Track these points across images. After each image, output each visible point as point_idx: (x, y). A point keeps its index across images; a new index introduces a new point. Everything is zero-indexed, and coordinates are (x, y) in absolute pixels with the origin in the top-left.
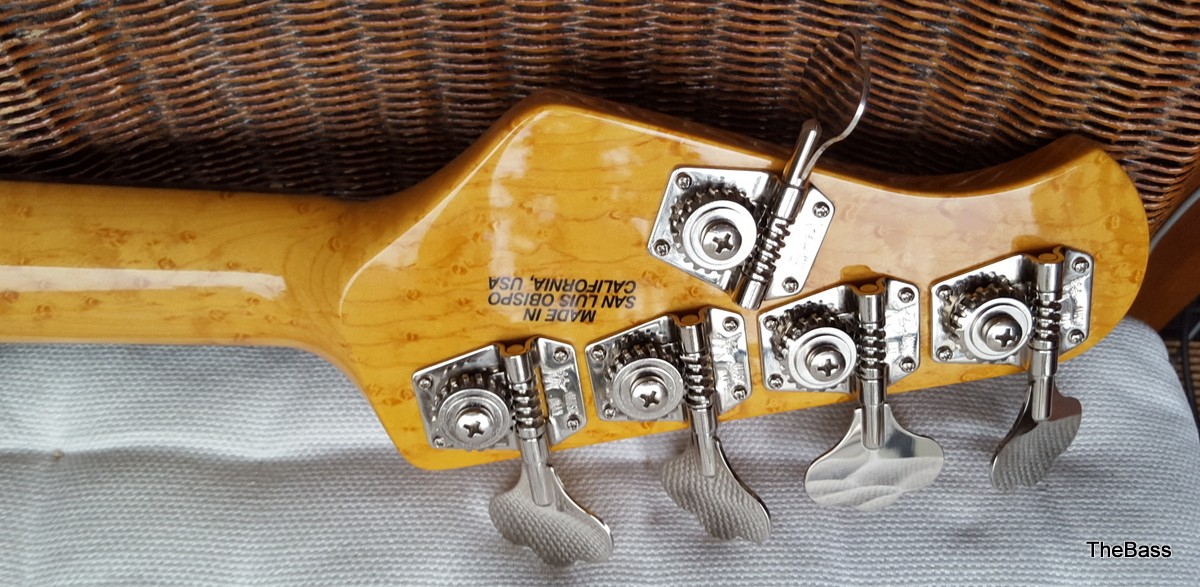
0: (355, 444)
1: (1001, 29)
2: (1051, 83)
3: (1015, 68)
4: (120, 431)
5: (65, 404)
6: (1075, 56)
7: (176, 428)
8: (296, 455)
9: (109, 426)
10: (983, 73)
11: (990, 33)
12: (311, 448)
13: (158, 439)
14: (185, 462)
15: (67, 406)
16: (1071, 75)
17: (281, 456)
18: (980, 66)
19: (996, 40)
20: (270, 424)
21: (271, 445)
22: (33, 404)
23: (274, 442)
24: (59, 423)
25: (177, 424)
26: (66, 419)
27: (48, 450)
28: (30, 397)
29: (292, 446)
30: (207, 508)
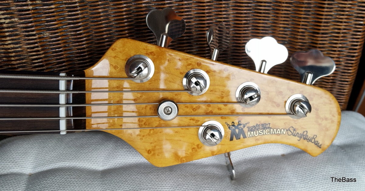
0: (133, 162)
1: (303, 25)
2: (318, 37)
3: (308, 35)
4: (54, 163)
5: (35, 157)
6: (323, 28)
7: (74, 160)
8: (114, 167)
9: (50, 162)
10: (300, 39)
11: (300, 27)
12: (119, 164)
13: (68, 164)
14: (77, 170)
15: (36, 158)
16: (323, 34)
17: (109, 167)
18: (299, 37)
19: (302, 29)
20: (104, 158)
21: (105, 165)
22: (24, 157)
23: (106, 163)
24: (32, 164)
25: (74, 159)
26: (35, 162)
27: (27, 173)
28: (23, 156)
29: (112, 164)
30: (85, 182)
